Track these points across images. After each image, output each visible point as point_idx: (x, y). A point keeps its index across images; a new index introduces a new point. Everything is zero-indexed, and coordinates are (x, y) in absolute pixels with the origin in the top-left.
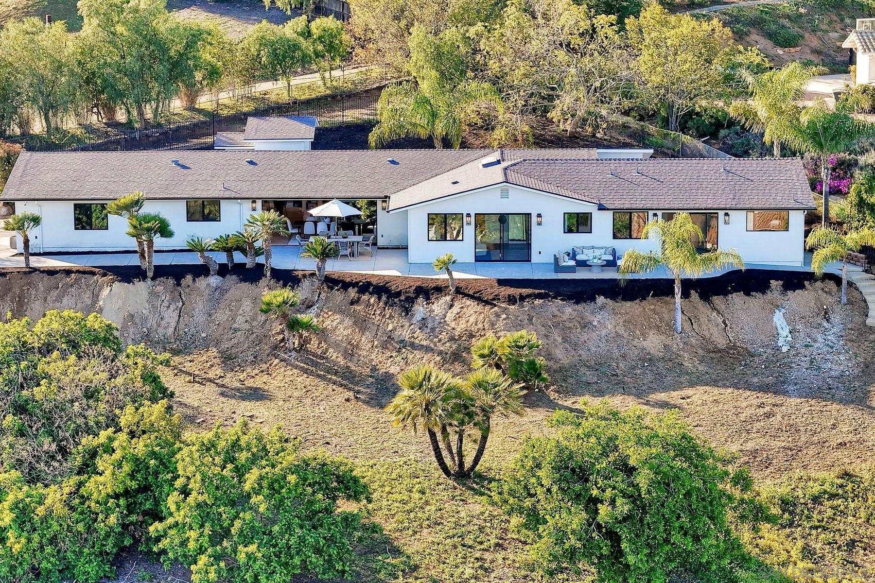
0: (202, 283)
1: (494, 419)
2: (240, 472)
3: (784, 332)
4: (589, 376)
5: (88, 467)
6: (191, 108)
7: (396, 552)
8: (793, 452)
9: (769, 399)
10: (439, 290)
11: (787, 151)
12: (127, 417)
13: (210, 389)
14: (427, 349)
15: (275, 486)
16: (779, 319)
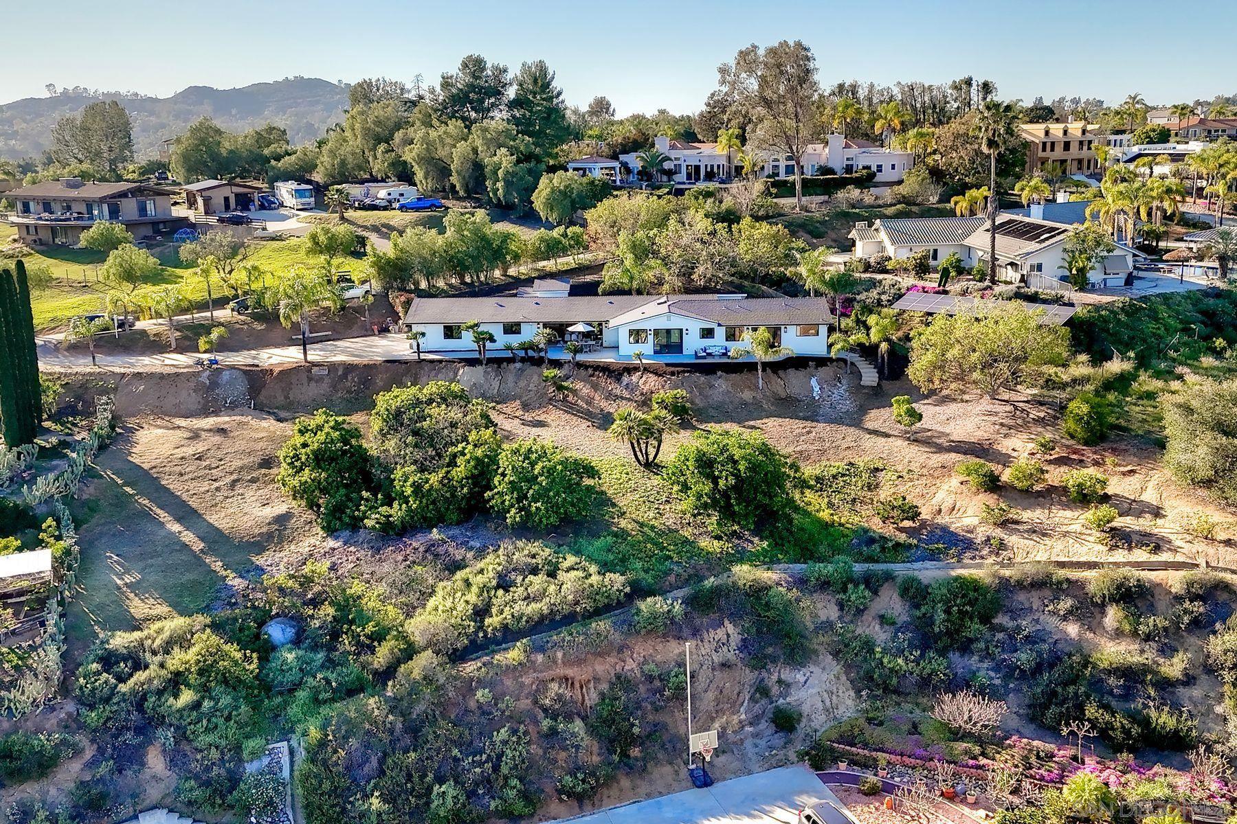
0: (512, 366)
1: (664, 436)
2: (533, 464)
3: (817, 389)
4: (712, 412)
5: (452, 463)
6: (505, 275)
7: (614, 505)
8: (822, 452)
9: (809, 424)
10: (636, 369)
11: (818, 294)
12: (472, 437)
13: (517, 421)
14: (629, 400)
15: (550, 471)
16: (814, 382)
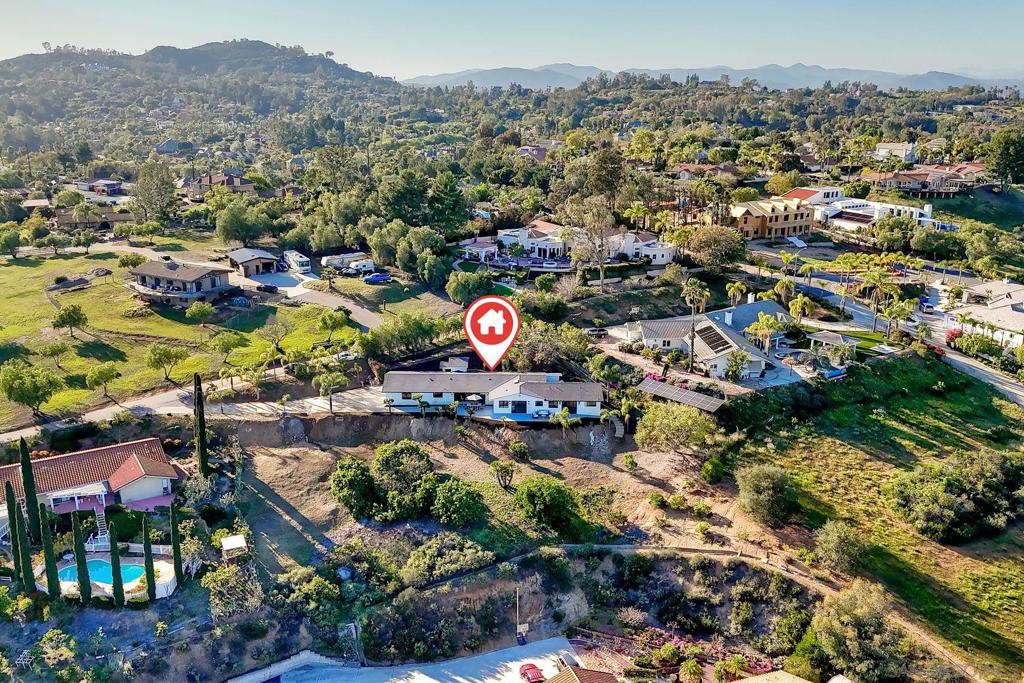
0: (438, 419)
3: (592, 438)
6: (431, 343)
8: (589, 480)
9: (586, 462)
10: (502, 426)
13: (441, 454)
